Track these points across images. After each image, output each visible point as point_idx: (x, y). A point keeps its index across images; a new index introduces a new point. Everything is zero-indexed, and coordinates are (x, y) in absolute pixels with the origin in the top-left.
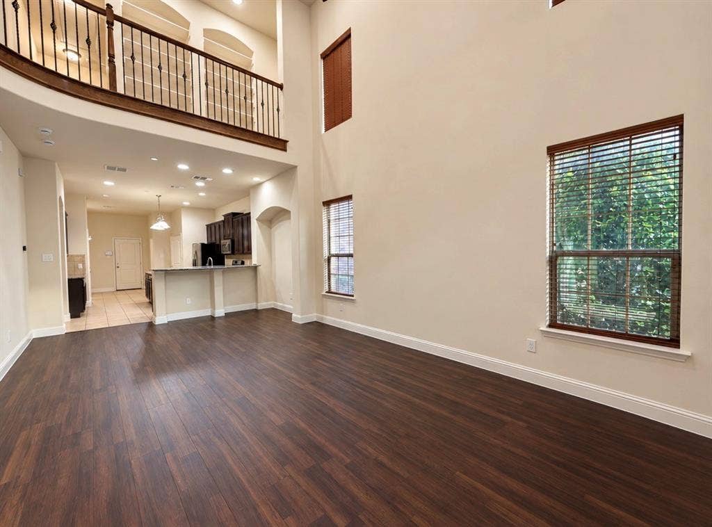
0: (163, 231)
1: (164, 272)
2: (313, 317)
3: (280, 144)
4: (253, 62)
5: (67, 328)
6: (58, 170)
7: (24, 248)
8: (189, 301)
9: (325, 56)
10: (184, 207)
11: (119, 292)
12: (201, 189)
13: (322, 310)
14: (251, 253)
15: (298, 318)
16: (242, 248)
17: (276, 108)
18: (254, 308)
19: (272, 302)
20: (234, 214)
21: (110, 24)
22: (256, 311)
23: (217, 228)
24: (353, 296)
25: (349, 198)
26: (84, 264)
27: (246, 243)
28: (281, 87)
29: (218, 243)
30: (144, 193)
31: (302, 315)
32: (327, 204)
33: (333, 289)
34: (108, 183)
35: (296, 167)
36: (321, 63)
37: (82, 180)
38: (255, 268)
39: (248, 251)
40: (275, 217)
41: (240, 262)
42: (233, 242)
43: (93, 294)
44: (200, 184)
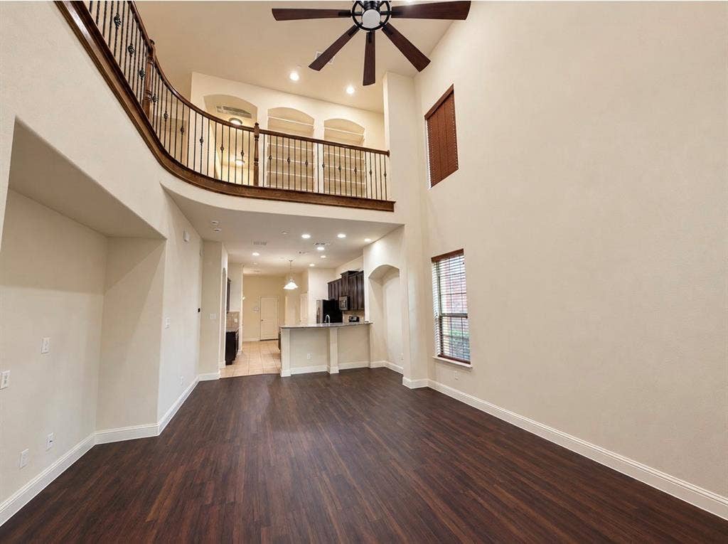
0: (293, 290)
1: (289, 330)
2: (425, 383)
3: (388, 206)
4: (364, 138)
5: (221, 374)
6: (223, 247)
7: (199, 310)
8: (309, 356)
9: (428, 117)
10: (310, 268)
11: (262, 342)
12: (322, 253)
13: (434, 376)
14: (364, 310)
15: (409, 382)
16: (356, 305)
17: (383, 173)
18: (367, 366)
19: (384, 361)
20: (350, 273)
21: (257, 137)
22: (368, 370)
23: (336, 285)
24: (469, 363)
25: (460, 252)
26: (238, 320)
27: (360, 300)
28: (387, 153)
29: (337, 299)
30: (280, 259)
31: (412, 379)
32: (436, 260)
33: (447, 352)
34: (256, 254)
35: (404, 225)
36: (424, 124)
37: (238, 253)
38: (368, 325)
39: (361, 308)
40: (385, 274)
41: (355, 319)
42: (349, 298)
43: (243, 343)
44: (321, 248)
